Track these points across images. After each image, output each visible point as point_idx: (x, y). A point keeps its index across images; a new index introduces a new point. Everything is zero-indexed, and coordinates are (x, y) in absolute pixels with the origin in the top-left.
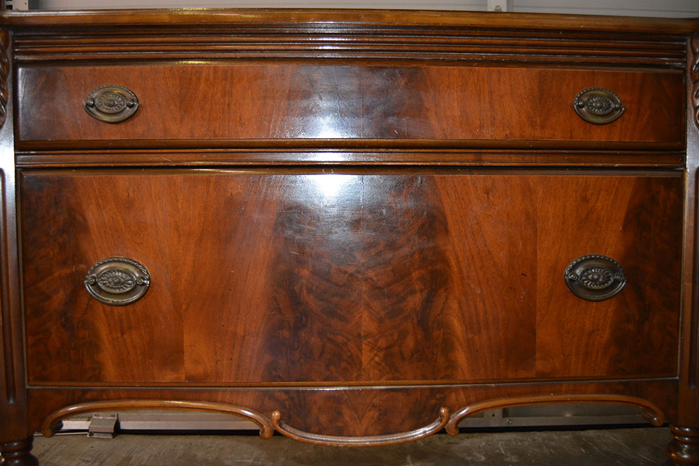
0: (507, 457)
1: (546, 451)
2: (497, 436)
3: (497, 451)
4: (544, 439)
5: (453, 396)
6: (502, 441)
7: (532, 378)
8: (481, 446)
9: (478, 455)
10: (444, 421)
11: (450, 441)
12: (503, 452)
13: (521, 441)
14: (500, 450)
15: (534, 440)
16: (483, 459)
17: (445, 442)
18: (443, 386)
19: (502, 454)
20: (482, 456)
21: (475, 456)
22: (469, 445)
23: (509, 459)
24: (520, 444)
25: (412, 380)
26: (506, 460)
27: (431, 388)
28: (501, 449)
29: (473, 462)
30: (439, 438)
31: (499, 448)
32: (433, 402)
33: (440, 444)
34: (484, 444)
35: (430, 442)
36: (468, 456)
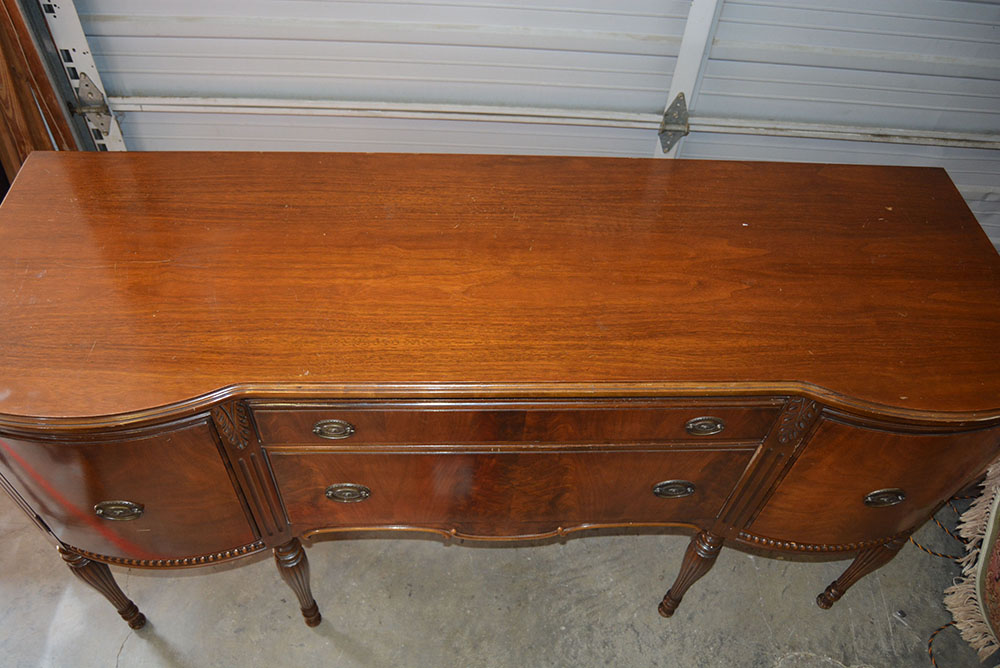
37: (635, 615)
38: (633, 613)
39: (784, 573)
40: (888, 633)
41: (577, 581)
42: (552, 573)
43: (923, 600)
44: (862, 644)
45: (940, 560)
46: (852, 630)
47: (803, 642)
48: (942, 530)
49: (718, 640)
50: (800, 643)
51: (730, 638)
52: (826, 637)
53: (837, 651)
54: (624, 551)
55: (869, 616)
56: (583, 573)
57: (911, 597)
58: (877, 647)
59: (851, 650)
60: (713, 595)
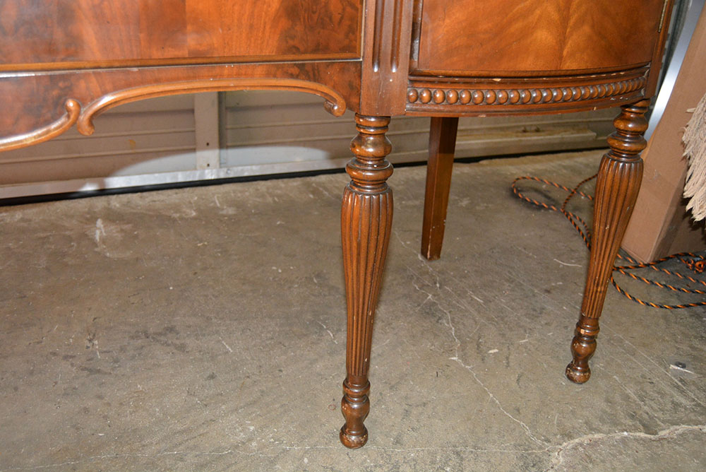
0: (223, 209)
1: (270, 200)
2: (212, 188)
3: (212, 205)
4: (268, 188)
5: (82, 84)
6: (219, 193)
7: (184, 58)
8: (192, 201)
9: (188, 211)
10: (72, 116)
11: (155, 199)
12: (218, 205)
13: (241, 192)
14: (216, 203)
15: (257, 190)
16: (194, 214)
17: (147, 200)
18: (67, 71)
19: (218, 207)
20: (193, 212)
21: (184, 212)
22: (177, 201)
23: (224, 212)
24: (239, 195)
25: (22, 63)
26: (221, 213)
27: (51, 76)
28: (217, 201)
29: (181, 219)
30: (141, 197)
31: (214, 202)
32: (55, 93)
33: (141, 203)
34: (196, 198)
35: (128, 202)
36: (176, 212)
37: (306, 460)
38: (302, 458)
39: (508, 363)
40: (678, 387)
41: (191, 443)
42: (143, 443)
43: (692, 348)
44: (655, 406)
45: (684, 311)
46: (632, 395)
47: (577, 425)
48: (666, 289)
49: (453, 456)
50: (574, 428)
51: (469, 449)
52: (605, 412)
53: (629, 422)
54: (263, 392)
55: (643, 376)
56: (201, 431)
57: (678, 349)
58: (676, 405)
59: (645, 416)
60: (420, 409)
